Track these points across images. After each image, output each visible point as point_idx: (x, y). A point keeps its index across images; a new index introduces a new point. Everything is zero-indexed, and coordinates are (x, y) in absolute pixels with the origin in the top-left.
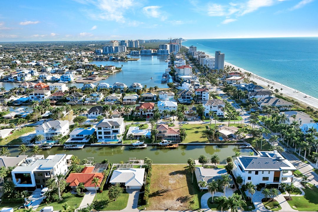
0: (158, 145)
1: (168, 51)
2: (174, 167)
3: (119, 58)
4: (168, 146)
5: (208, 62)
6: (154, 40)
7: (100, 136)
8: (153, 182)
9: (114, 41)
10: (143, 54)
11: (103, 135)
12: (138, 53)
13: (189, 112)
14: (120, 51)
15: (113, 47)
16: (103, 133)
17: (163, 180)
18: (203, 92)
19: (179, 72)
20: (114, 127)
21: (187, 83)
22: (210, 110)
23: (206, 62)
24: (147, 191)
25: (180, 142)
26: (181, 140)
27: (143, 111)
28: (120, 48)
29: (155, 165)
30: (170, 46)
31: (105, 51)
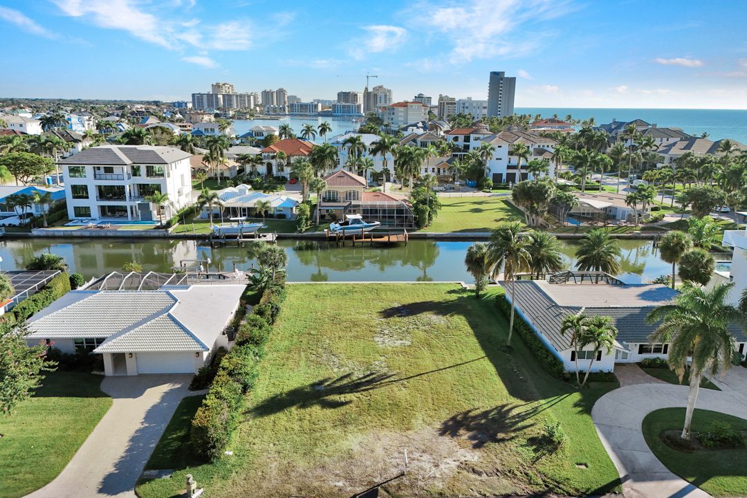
0: (322, 239)
1: (359, 107)
2: (394, 290)
3: (231, 112)
4: (367, 237)
5: (467, 108)
6: (326, 101)
7: (81, 203)
8: (287, 343)
9: (224, 84)
10: (297, 113)
11: (93, 203)
12: (284, 110)
13: (436, 170)
14: (237, 106)
15: (219, 96)
16: (93, 192)
17: (341, 334)
18: (472, 136)
19: (392, 116)
20: (143, 169)
21: (418, 128)
22: (507, 161)
23: (461, 109)
24: (230, 374)
25: (414, 231)
26: (419, 224)
27: (274, 162)
28: (237, 99)
29: (302, 285)
30: (364, 97)
31: (198, 102)
